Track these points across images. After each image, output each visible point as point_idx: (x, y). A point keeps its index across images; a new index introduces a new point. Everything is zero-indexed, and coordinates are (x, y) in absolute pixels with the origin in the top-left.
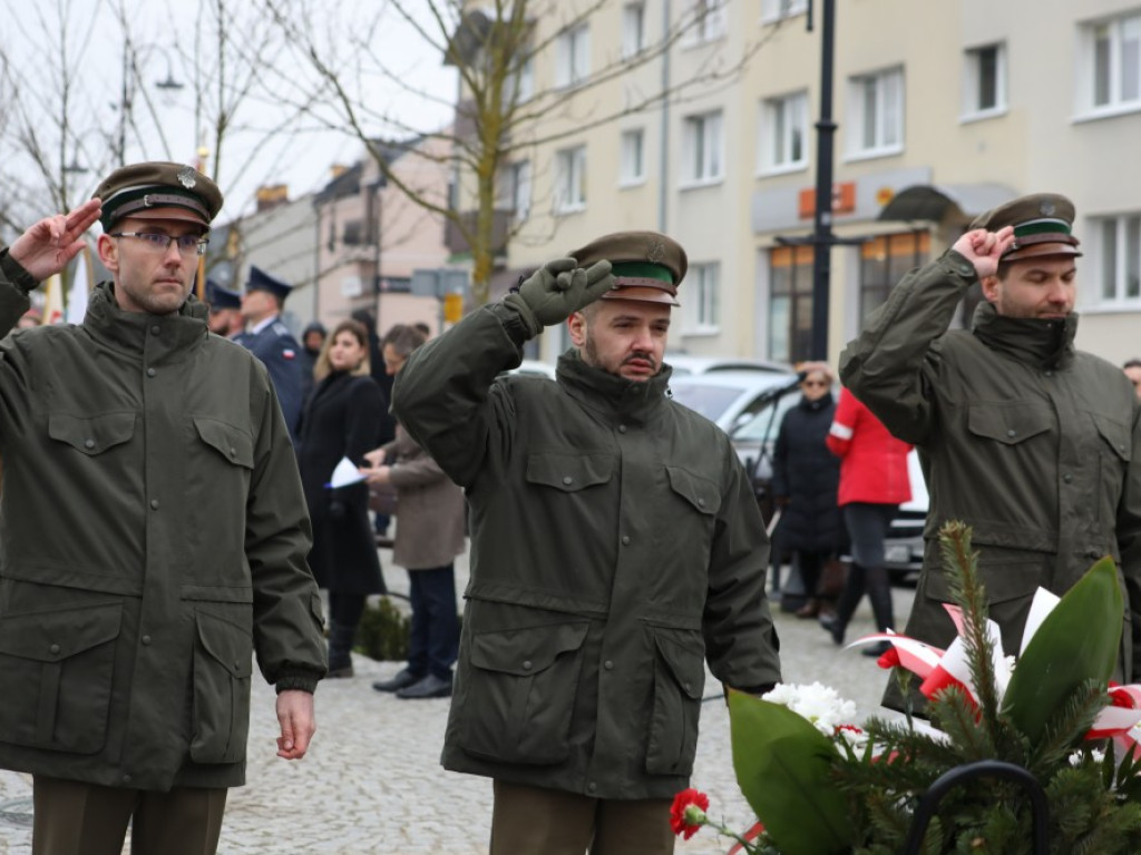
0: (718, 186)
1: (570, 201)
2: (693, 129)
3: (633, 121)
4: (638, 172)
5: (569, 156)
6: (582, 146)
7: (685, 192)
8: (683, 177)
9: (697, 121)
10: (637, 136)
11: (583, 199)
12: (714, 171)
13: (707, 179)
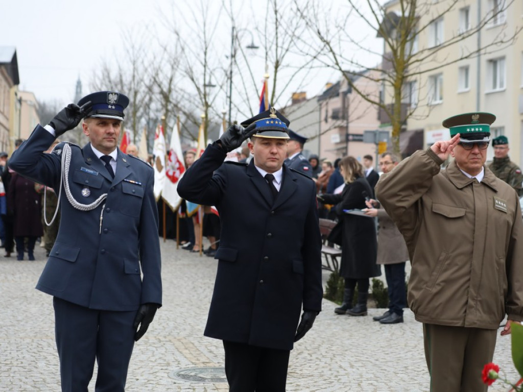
0: (504, 91)
1: (436, 100)
2: (492, 65)
3: (464, 63)
4: (467, 86)
5: (435, 79)
6: (441, 74)
7: (488, 94)
8: (487, 88)
9: (493, 62)
10: (466, 69)
11: (441, 99)
12: (502, 85)
13: (498, 89)
